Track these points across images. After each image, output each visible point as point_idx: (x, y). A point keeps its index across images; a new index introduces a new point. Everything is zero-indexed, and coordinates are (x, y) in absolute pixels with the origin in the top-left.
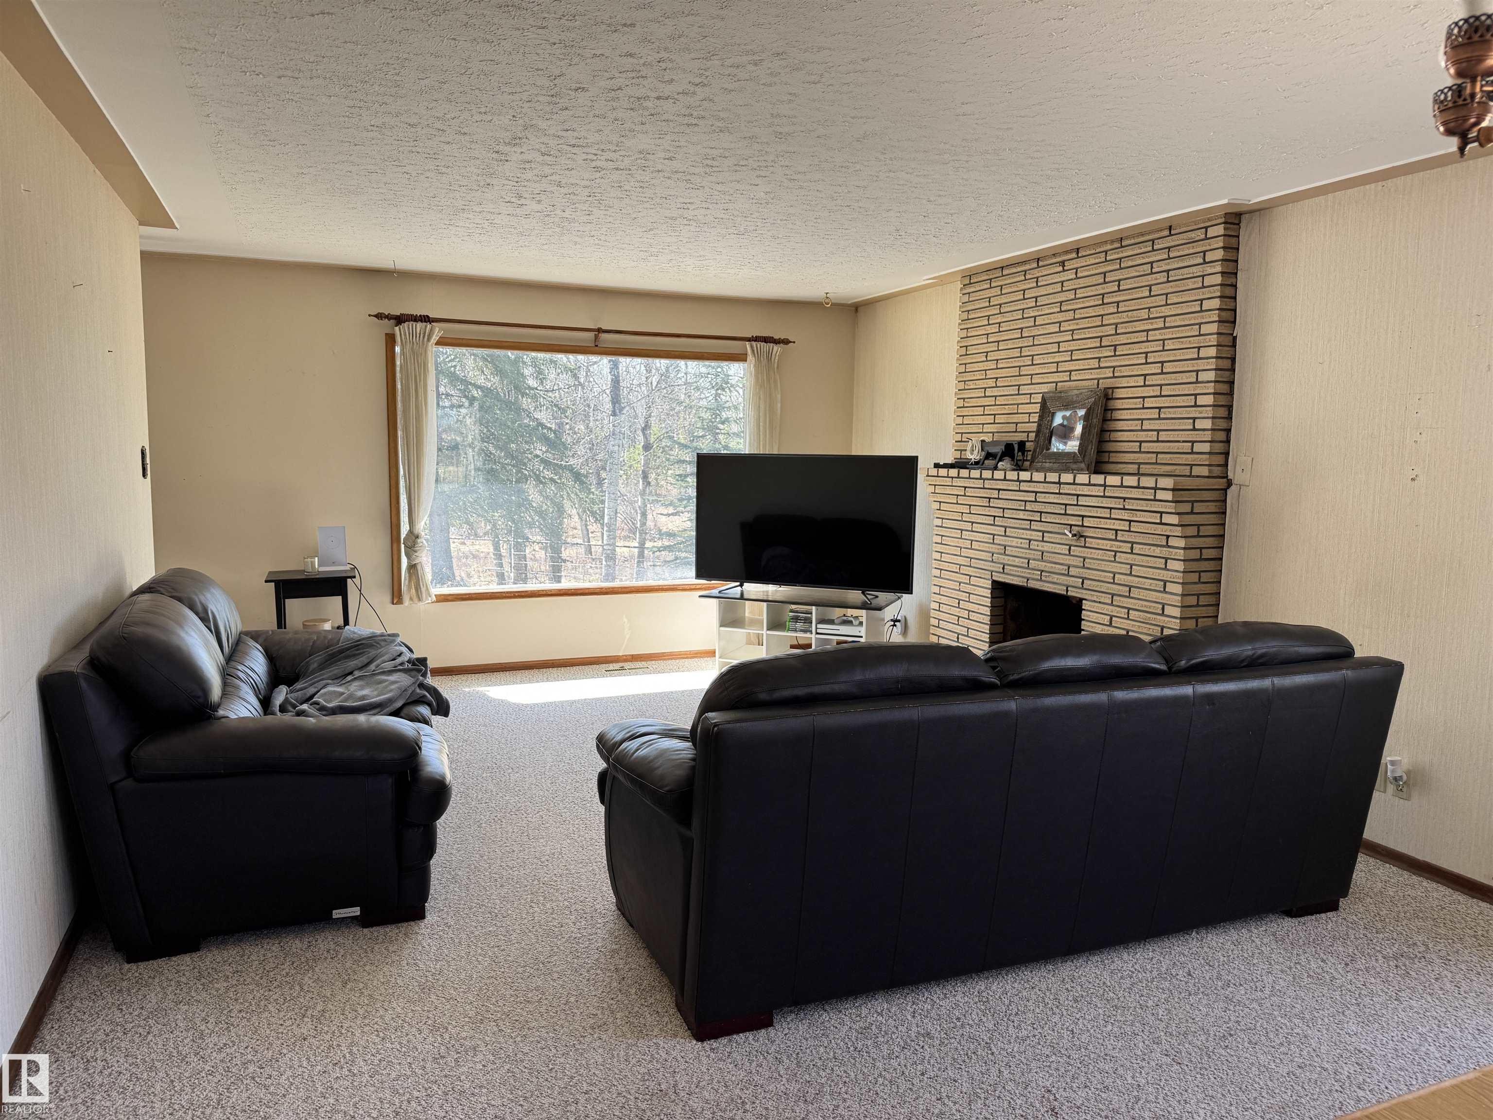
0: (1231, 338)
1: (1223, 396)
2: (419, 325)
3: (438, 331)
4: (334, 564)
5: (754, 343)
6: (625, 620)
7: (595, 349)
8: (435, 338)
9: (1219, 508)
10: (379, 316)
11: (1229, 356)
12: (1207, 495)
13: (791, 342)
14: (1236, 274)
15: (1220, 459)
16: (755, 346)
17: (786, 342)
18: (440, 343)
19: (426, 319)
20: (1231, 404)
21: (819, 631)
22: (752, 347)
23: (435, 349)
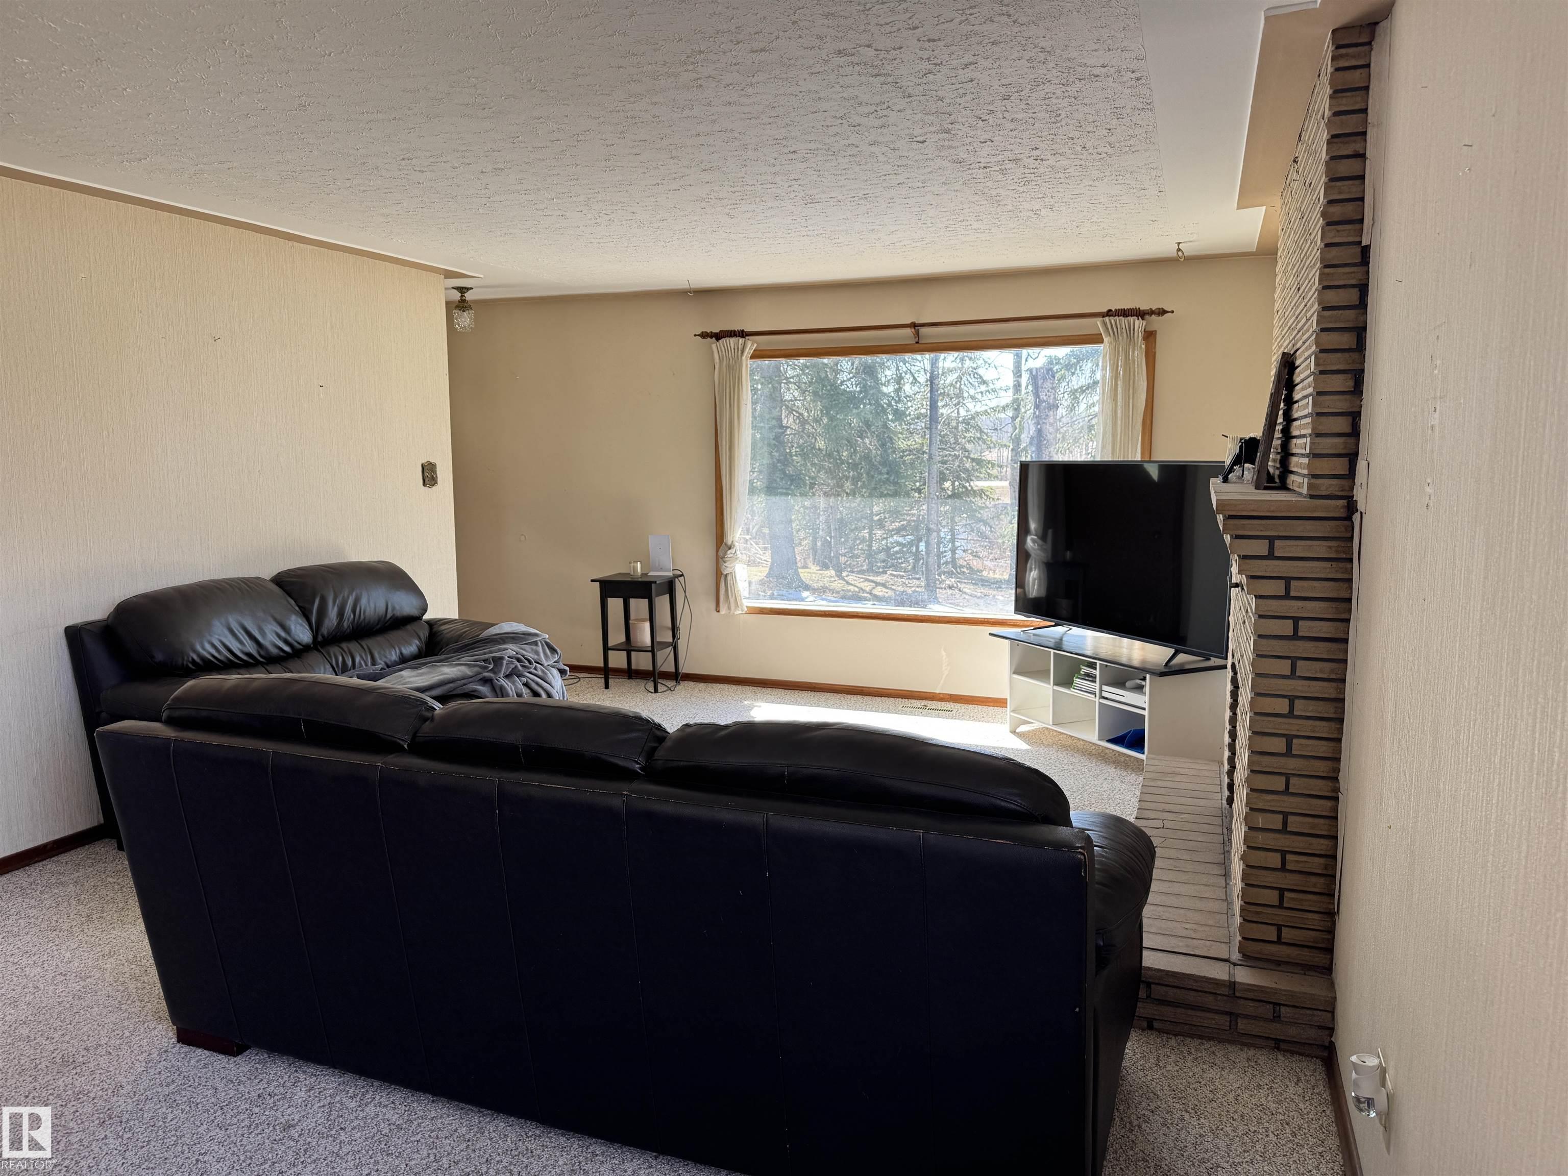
0: (1358, 250)
1: (1339, 355)
2: (732, 341)
3: (751, 345)
4: (661, 569)
5: (1107, 319)
6: (944, 653)
7: (918, 346)
8: (749, 351)
9: (1337, 552)
10: (704, 335)
11: (1353, 282)
12: (1308, 528)
13: (1168, 312)
14: (1364, 133)
15: (1340, 466)
16: (1113, 321)
17: (1162, 312)
18: (756, 355)
19: (742, 334)
20: (1358, 367)
21: (1105, 694)
22: (1105, 324)
23: (750, 362)
